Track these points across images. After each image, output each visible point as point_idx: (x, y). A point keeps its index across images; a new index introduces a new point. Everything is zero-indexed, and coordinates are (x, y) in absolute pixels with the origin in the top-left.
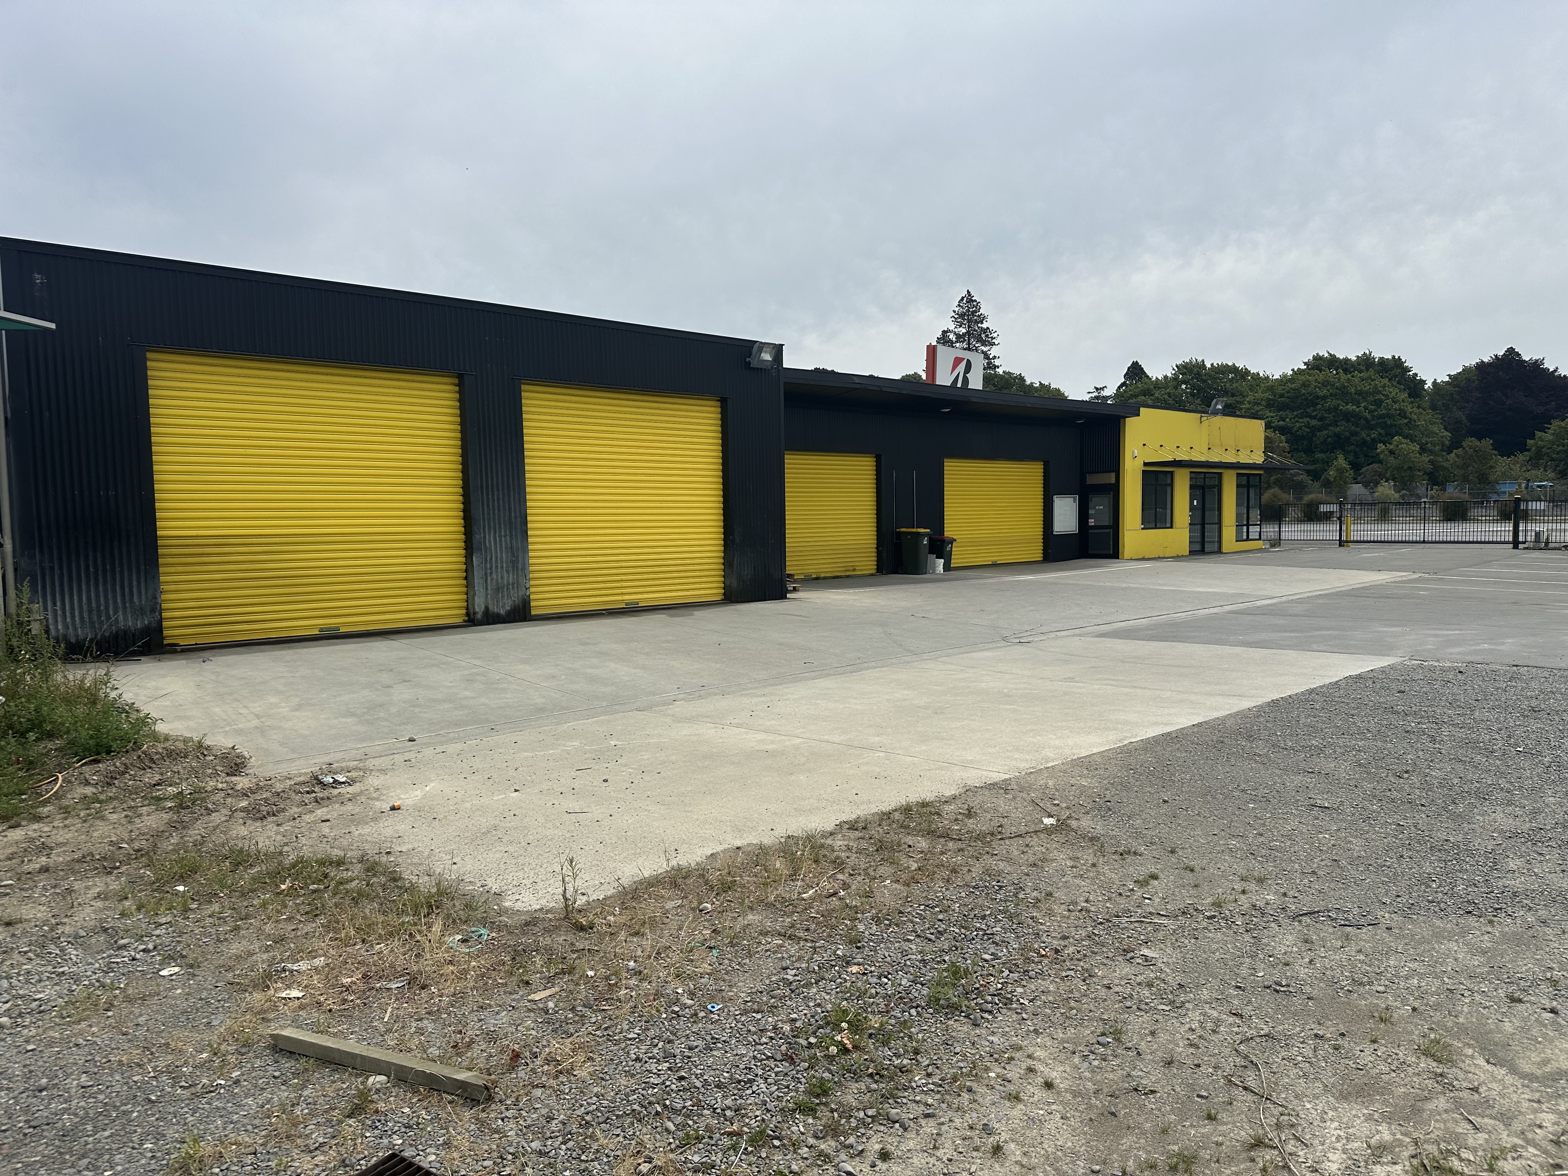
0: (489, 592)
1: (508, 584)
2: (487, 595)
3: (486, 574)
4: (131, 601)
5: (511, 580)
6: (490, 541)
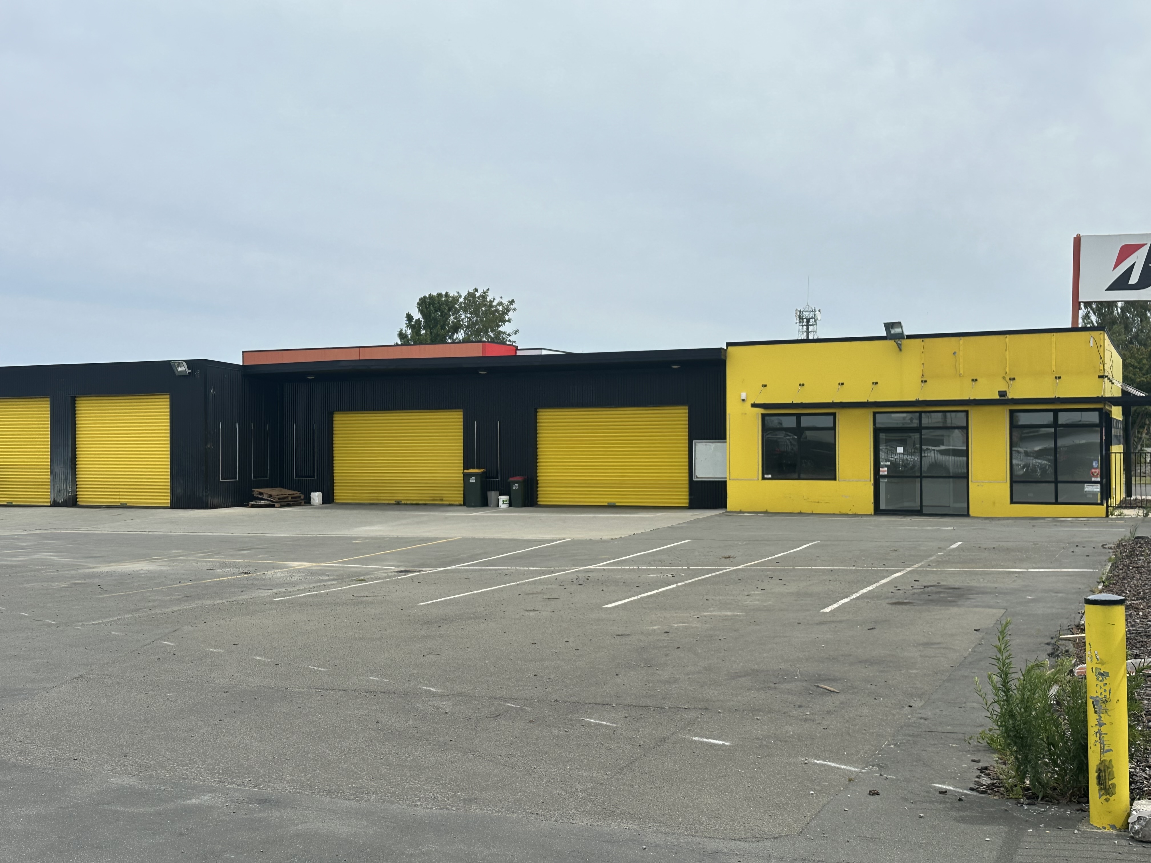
0: (56, 492)
1: (63, 489)
3: (55, 484)
6: (57, 470)
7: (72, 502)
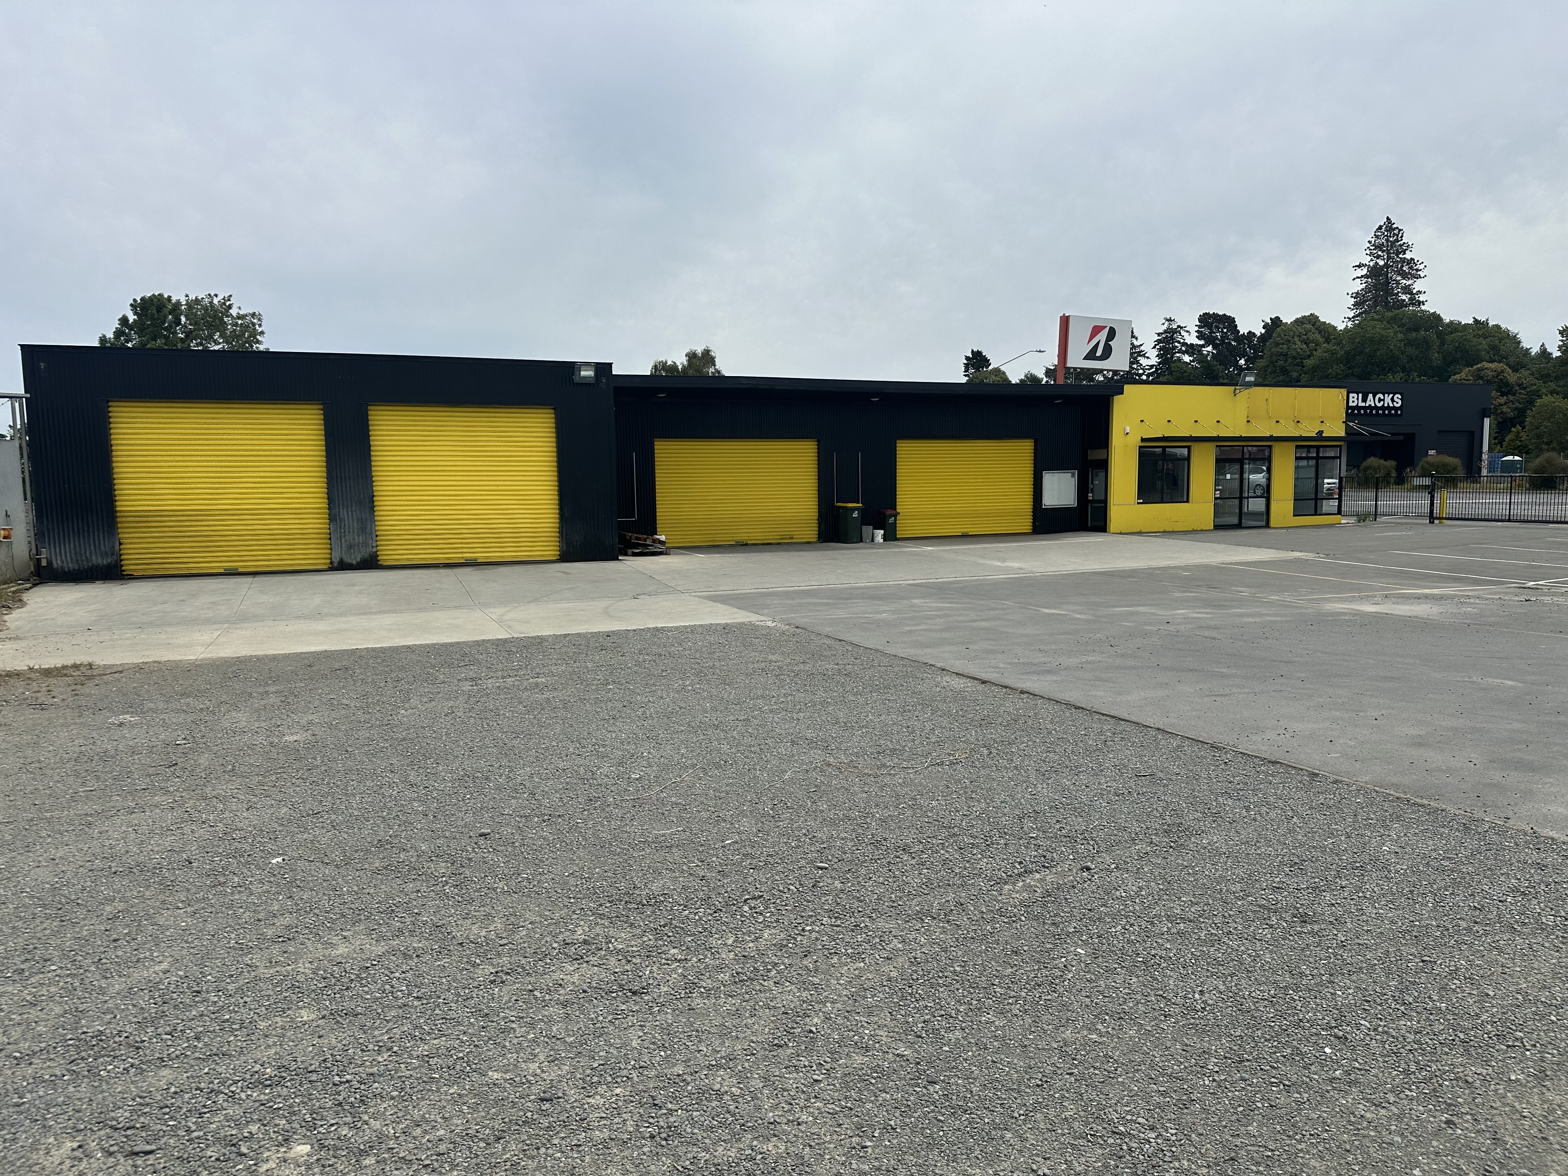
0: (343, 548)
1: (359, 543)
2: (341, 551)
3: (340, 537)
4: (100, 548)
5: (361, 541)
6: (343, 514)
7: (371, 563)
